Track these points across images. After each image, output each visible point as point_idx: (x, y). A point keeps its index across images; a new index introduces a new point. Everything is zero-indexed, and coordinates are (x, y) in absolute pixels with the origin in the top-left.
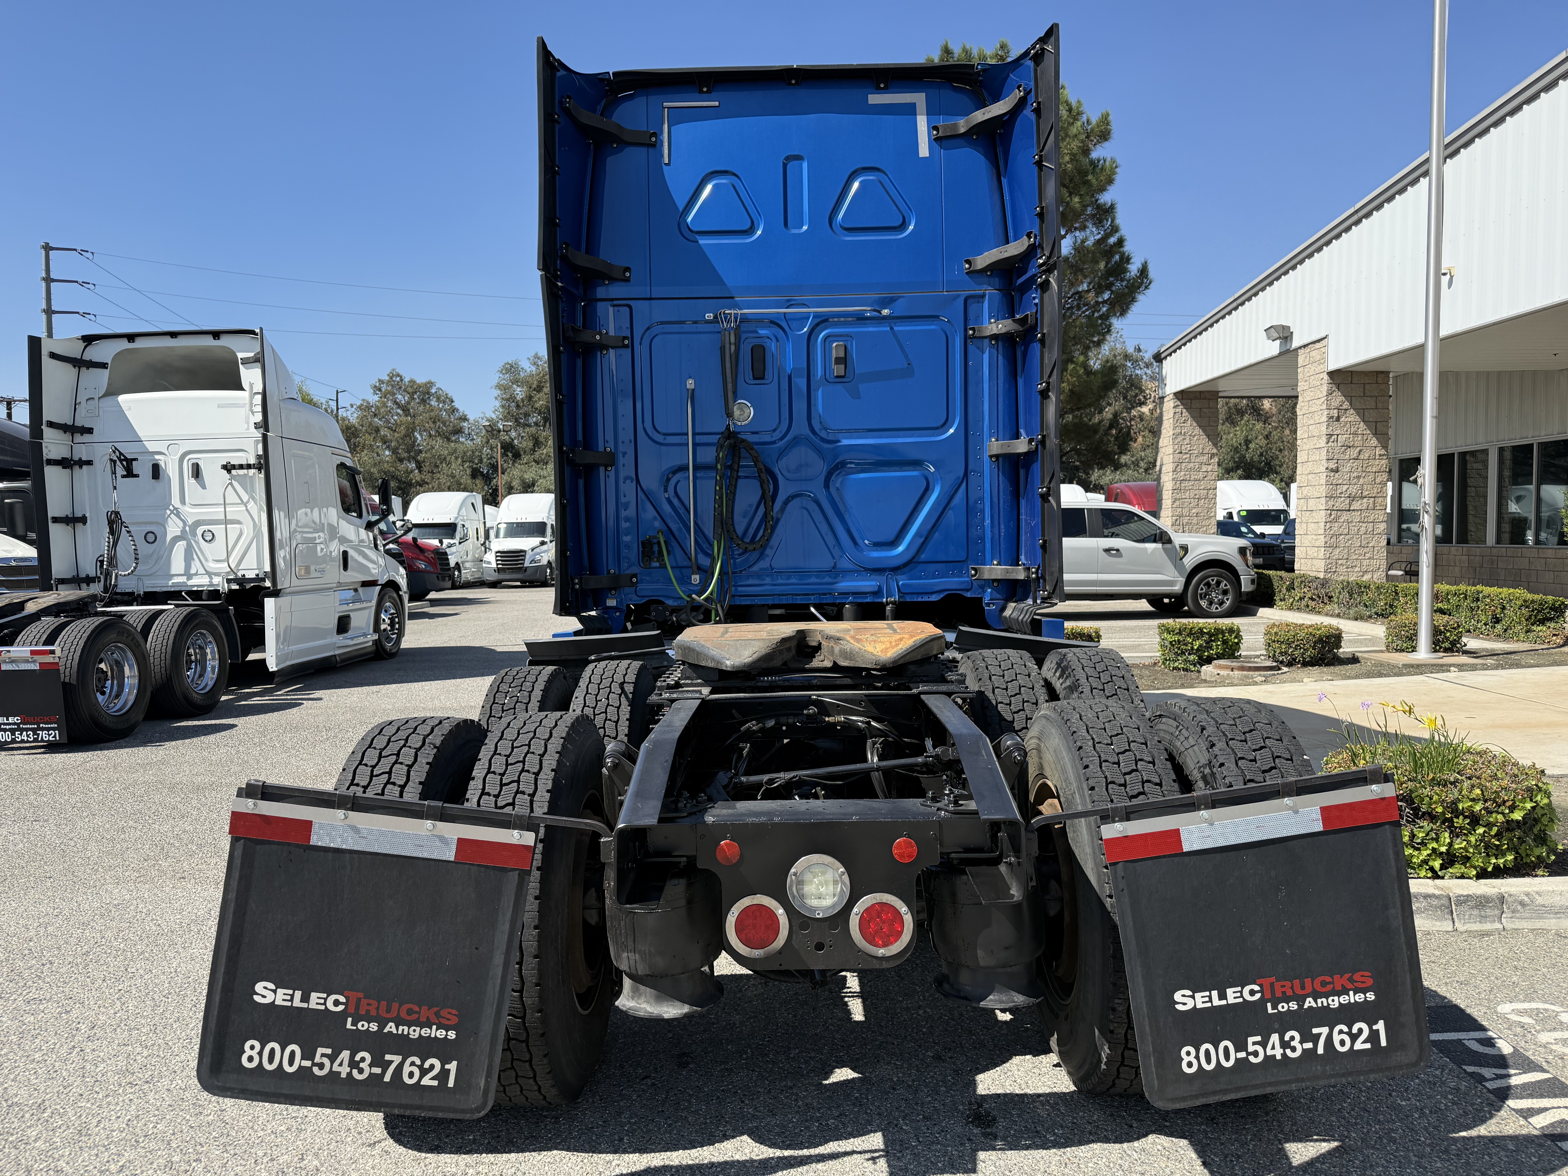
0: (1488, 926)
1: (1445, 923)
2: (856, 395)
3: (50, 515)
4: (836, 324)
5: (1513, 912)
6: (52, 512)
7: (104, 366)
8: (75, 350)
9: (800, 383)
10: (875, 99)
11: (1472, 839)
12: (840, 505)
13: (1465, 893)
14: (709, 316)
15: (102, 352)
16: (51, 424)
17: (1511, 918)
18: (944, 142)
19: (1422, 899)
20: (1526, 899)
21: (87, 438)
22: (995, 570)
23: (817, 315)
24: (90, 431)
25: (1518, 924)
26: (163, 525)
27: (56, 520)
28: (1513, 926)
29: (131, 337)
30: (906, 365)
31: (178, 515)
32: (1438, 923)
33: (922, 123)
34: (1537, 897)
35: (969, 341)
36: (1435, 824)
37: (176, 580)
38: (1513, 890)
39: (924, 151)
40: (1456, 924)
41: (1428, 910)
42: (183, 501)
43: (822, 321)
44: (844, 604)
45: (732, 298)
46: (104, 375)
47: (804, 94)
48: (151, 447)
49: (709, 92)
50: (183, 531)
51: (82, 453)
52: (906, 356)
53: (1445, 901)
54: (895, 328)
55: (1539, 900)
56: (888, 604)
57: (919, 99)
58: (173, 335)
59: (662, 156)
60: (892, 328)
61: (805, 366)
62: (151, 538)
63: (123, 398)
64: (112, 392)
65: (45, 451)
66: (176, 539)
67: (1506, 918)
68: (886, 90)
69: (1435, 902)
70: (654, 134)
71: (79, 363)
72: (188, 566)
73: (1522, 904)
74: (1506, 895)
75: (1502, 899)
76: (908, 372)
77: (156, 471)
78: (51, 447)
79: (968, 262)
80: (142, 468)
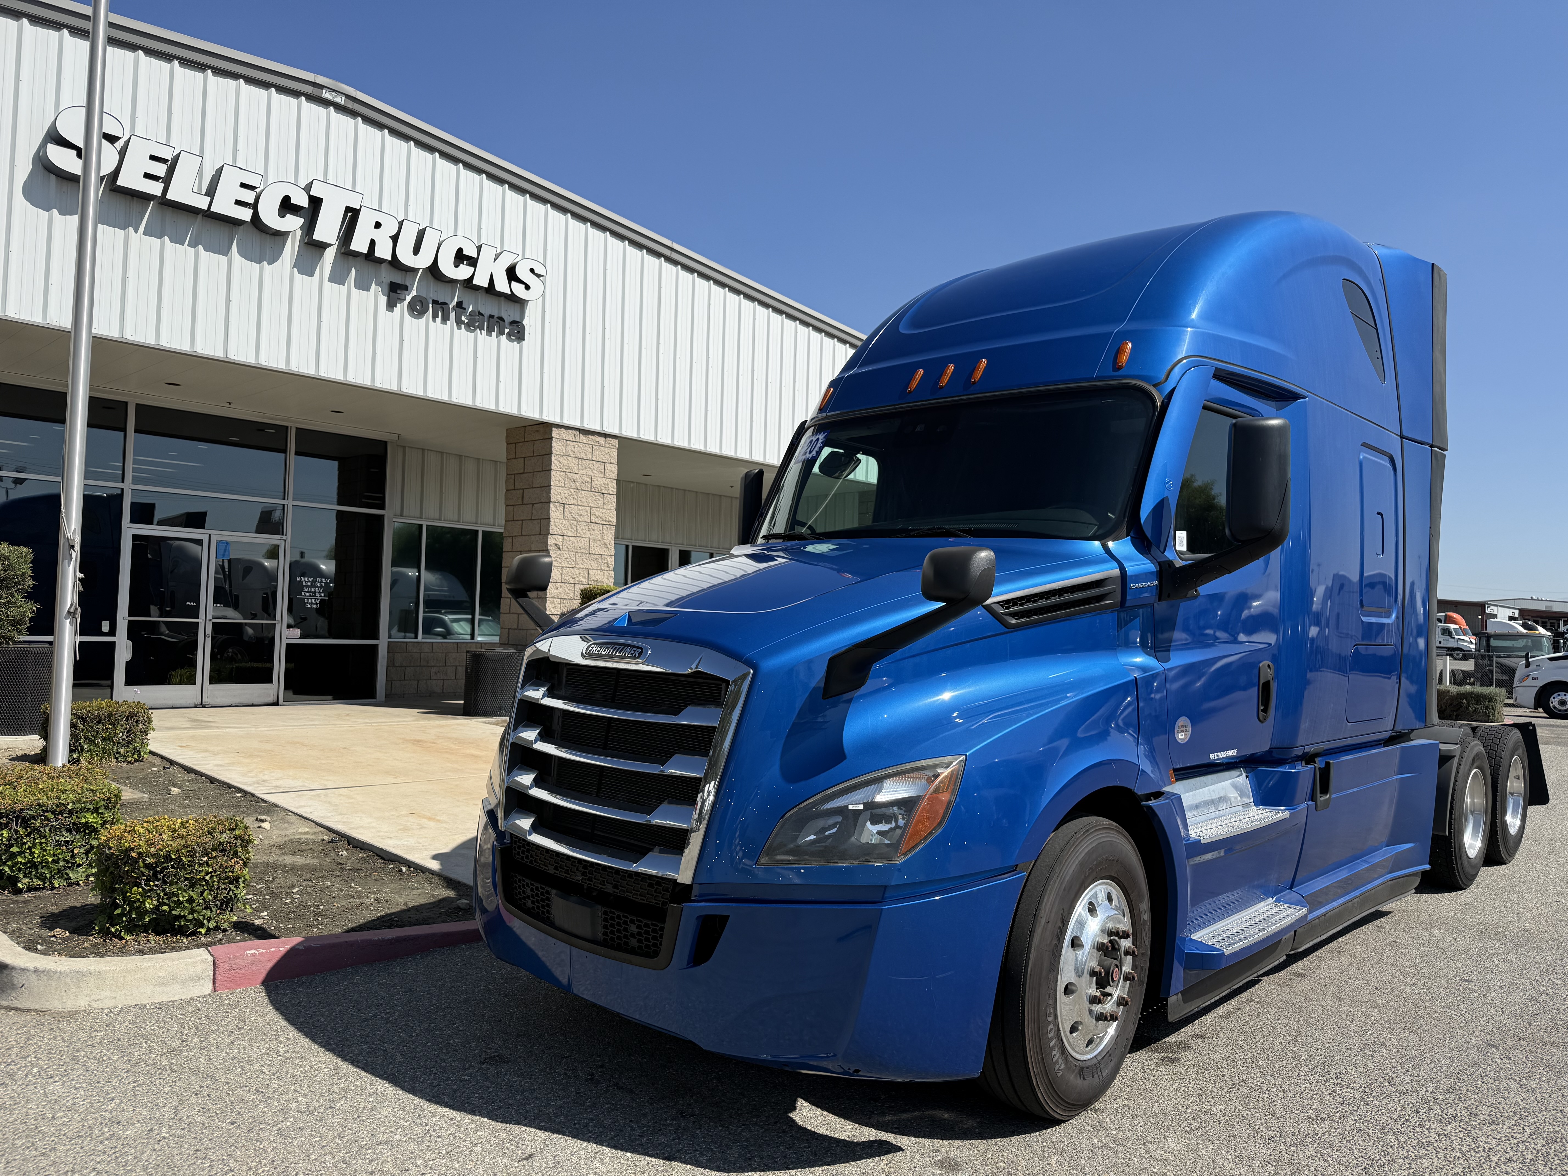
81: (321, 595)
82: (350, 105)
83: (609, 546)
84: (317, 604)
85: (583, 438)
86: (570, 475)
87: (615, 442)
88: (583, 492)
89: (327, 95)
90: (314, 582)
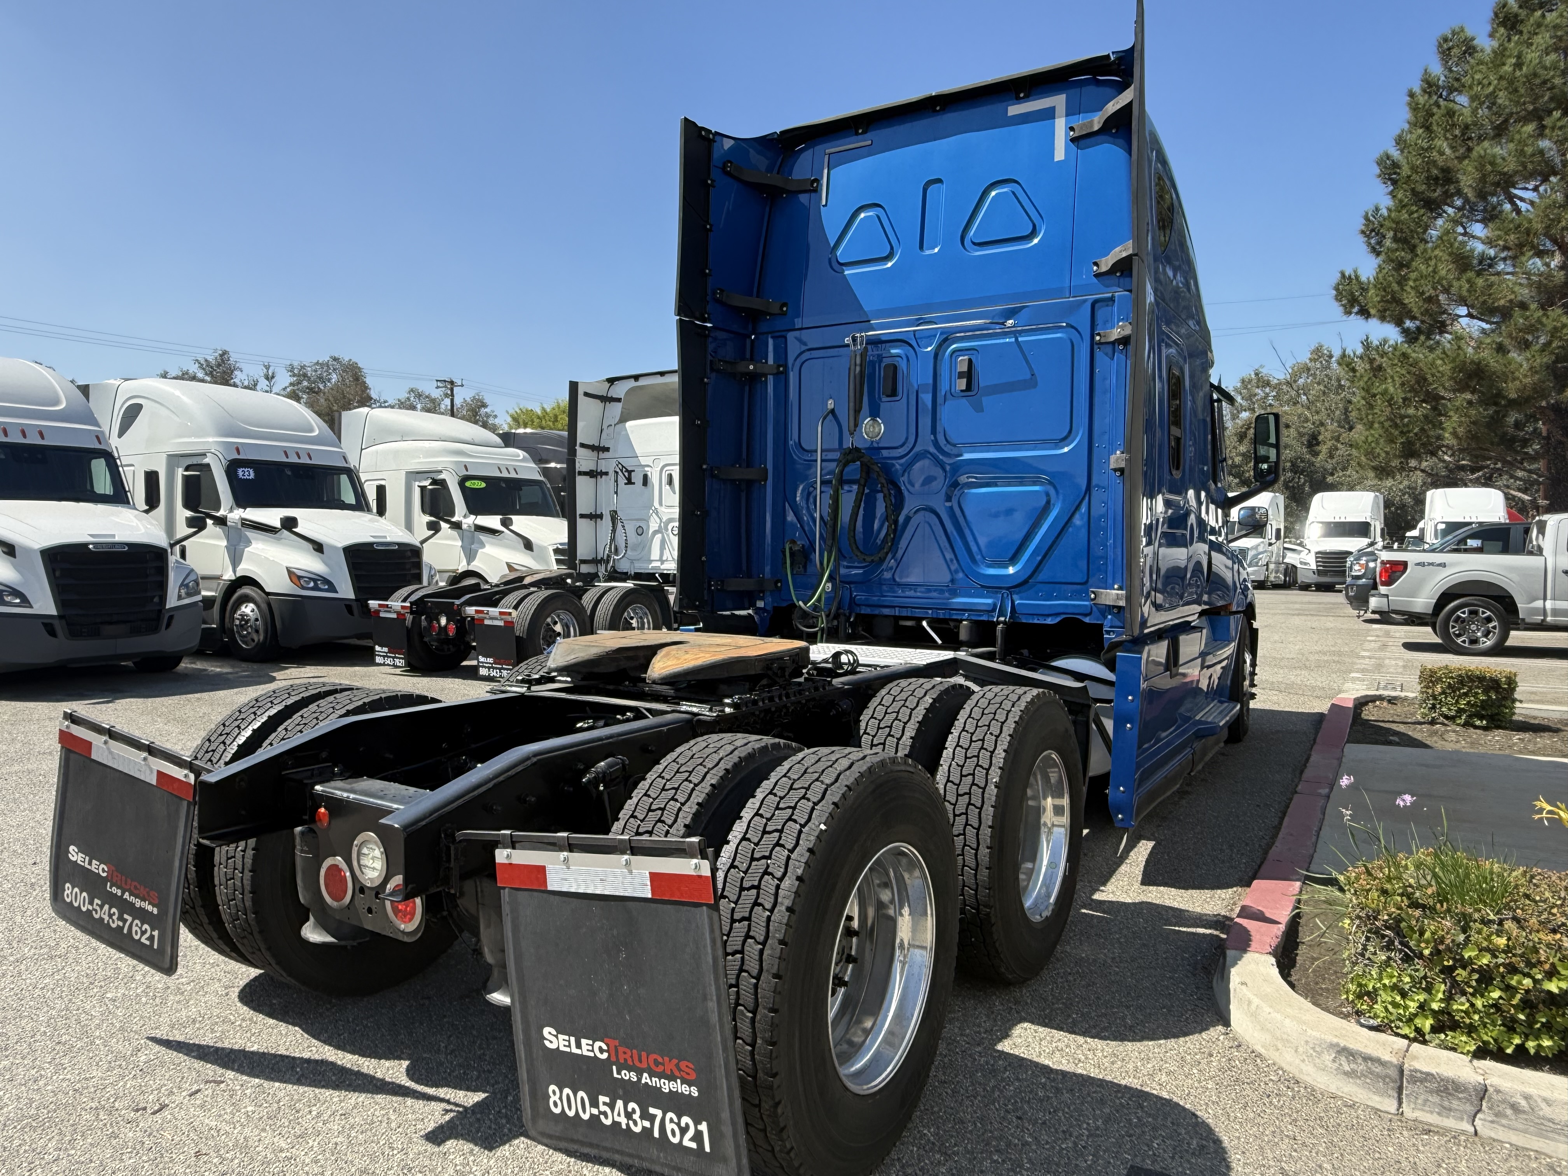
0: (1450, 1123)
1: (1387, 1101)
2: (978, 408)
3: (578, 513)
4: (962, 339)
5: (1496, 1115)
6: (580, 510)
7: (619, 400)
8: (602, 390)
9: (927, 398)
10: (1014, 110)
11: (1479, 1003)
12: (961, 520)
13: (1425, 1069)
14: (848, 340)
15: (620, 390)
16: (583, 445)
17: (1492, 1122)
18: (1082, 143)
19: (1360, 1061)
20: (1523, 1103)
21: (606, 455)
23: (943, 331)
24: (607, 449)
25: (1500, 1133)
26: (647, 521)
27: (582, 516)
28: (1493, 1135)
29: (636, 378)
30: (1028, 376)
31: (657, 514)
32: (1377, 1098)
33: (1060, 124)
34: (1543, 1105)
35: (1096, 347)
36: (1431, 970)
37: (654, 564)
38: (1505, 1085)
39: (1059, 155)
40: (1404, 1105)
41: (1366, 1077)
42: (661, 504)
43: (947, 339)
44: (962, 620)
45: (868, 320)
46: (618, 406)
47: (950, 118)
48: (643, 461)
49: (864, 132)
50: (660, 526)
51: (603, 467)
52: (1030, 368)
53: (1393, 1073)
54: (1020, 339)
55: (1546, 1111)
56: (999, 624)
57: (1058, 101)
58: (662, 374)
59: (821, 199)
60: (1017, 339)
61: (931, 381)
62: (640, 531)
63: (630, 424)
64: (623, 419)
65: (577, 465)
66: (655, 532)
67: (1485, 1120)
68: (1028, 97)
69: (1378, 1069)
70: (815, 180)
71: (606, 399)
72: (662, 554)
73: (1514, 1107)
74: (1491, 1089)
75: (1482, 1093)
76: (1031, 383)
77: (646, 480)
78: (582, 462)
79: (1096, 264)
80: (637, 478)
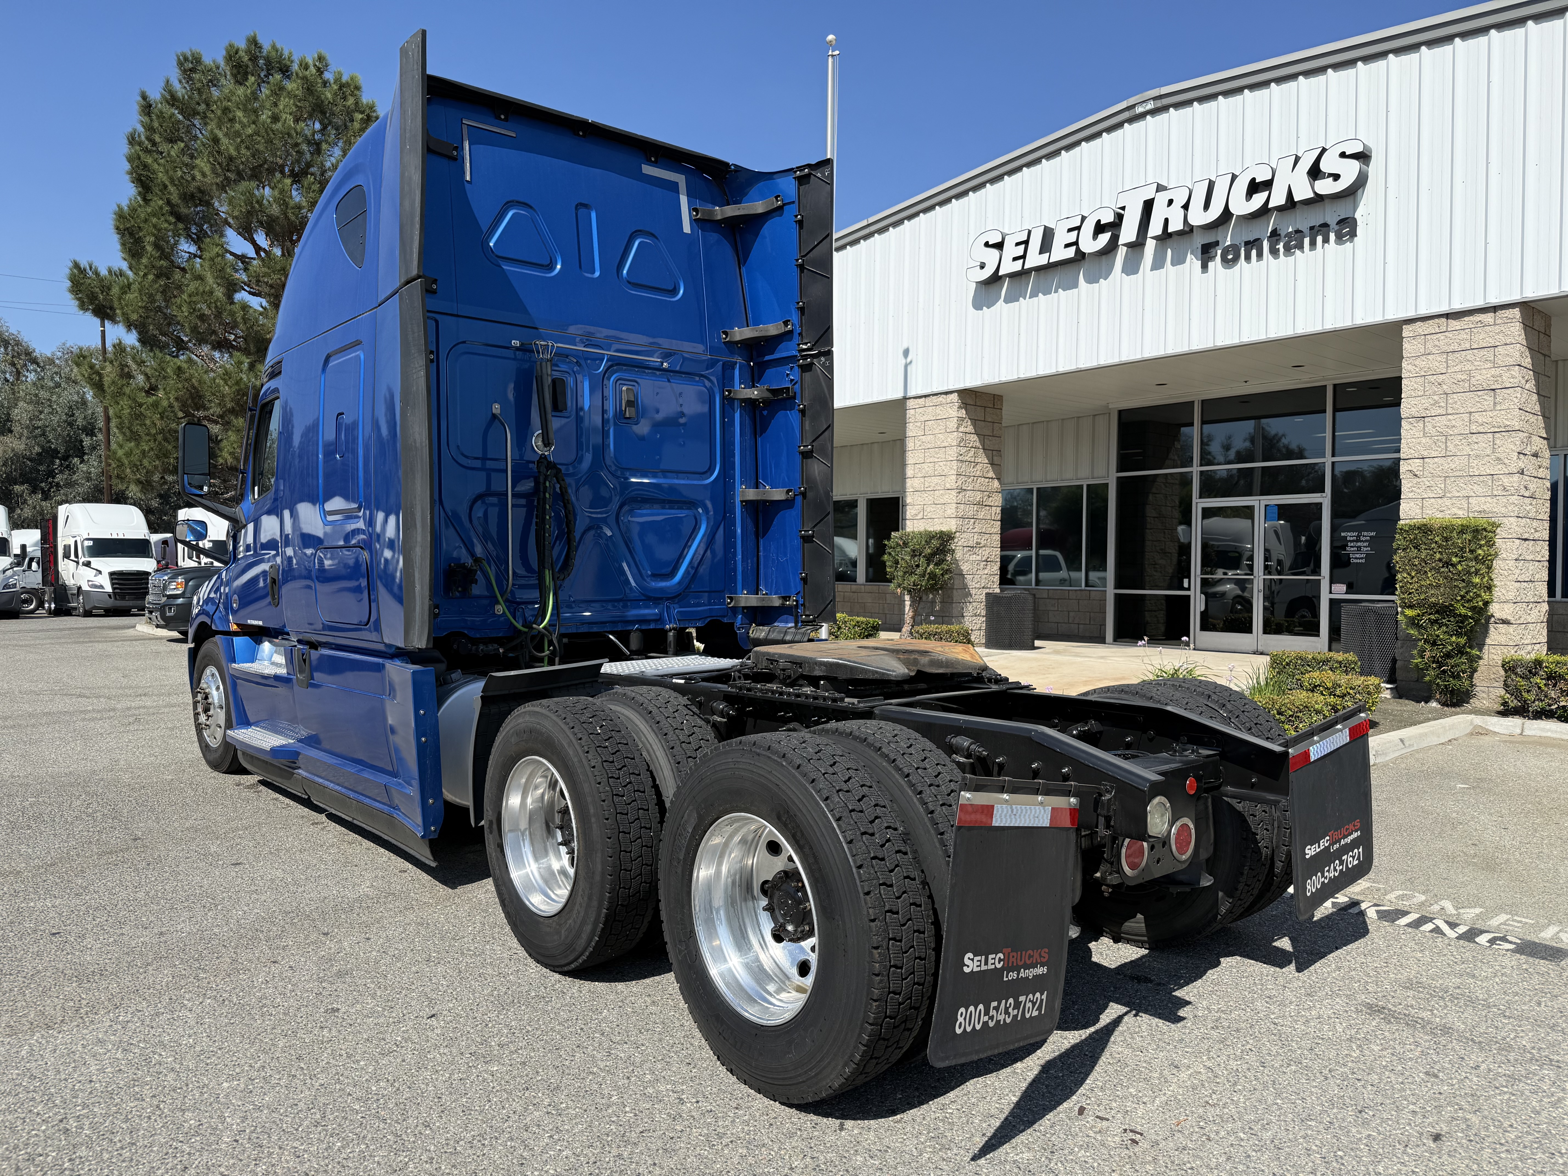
9: (596, 420)
10: (647, 169)
14: (516, 343)
22: (747, 599)
23: (610, 358)
33: (684, 202)
35: (726, 400)
39: (687, 229)
43: (614, 364)
44: (632, 631)
45: (536, 328)
49: (506, 120)
56: (670, 630)
57: (680, 179)
59: (464, 173)
60: (669, 380)
61: (601, 404)
68: (657, 163)
70: (456, 148)
79: (726, 333)
81: (1365, 549)
82: (1159, 104)
83: (1506, 461)
84: (1362, 558)
85: (1454, 324)
86: (1432, 378)
87: (1516, 312)
88: (1455, 396)
89: (1140, 110)
90: (1358, 536)
